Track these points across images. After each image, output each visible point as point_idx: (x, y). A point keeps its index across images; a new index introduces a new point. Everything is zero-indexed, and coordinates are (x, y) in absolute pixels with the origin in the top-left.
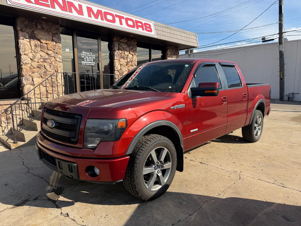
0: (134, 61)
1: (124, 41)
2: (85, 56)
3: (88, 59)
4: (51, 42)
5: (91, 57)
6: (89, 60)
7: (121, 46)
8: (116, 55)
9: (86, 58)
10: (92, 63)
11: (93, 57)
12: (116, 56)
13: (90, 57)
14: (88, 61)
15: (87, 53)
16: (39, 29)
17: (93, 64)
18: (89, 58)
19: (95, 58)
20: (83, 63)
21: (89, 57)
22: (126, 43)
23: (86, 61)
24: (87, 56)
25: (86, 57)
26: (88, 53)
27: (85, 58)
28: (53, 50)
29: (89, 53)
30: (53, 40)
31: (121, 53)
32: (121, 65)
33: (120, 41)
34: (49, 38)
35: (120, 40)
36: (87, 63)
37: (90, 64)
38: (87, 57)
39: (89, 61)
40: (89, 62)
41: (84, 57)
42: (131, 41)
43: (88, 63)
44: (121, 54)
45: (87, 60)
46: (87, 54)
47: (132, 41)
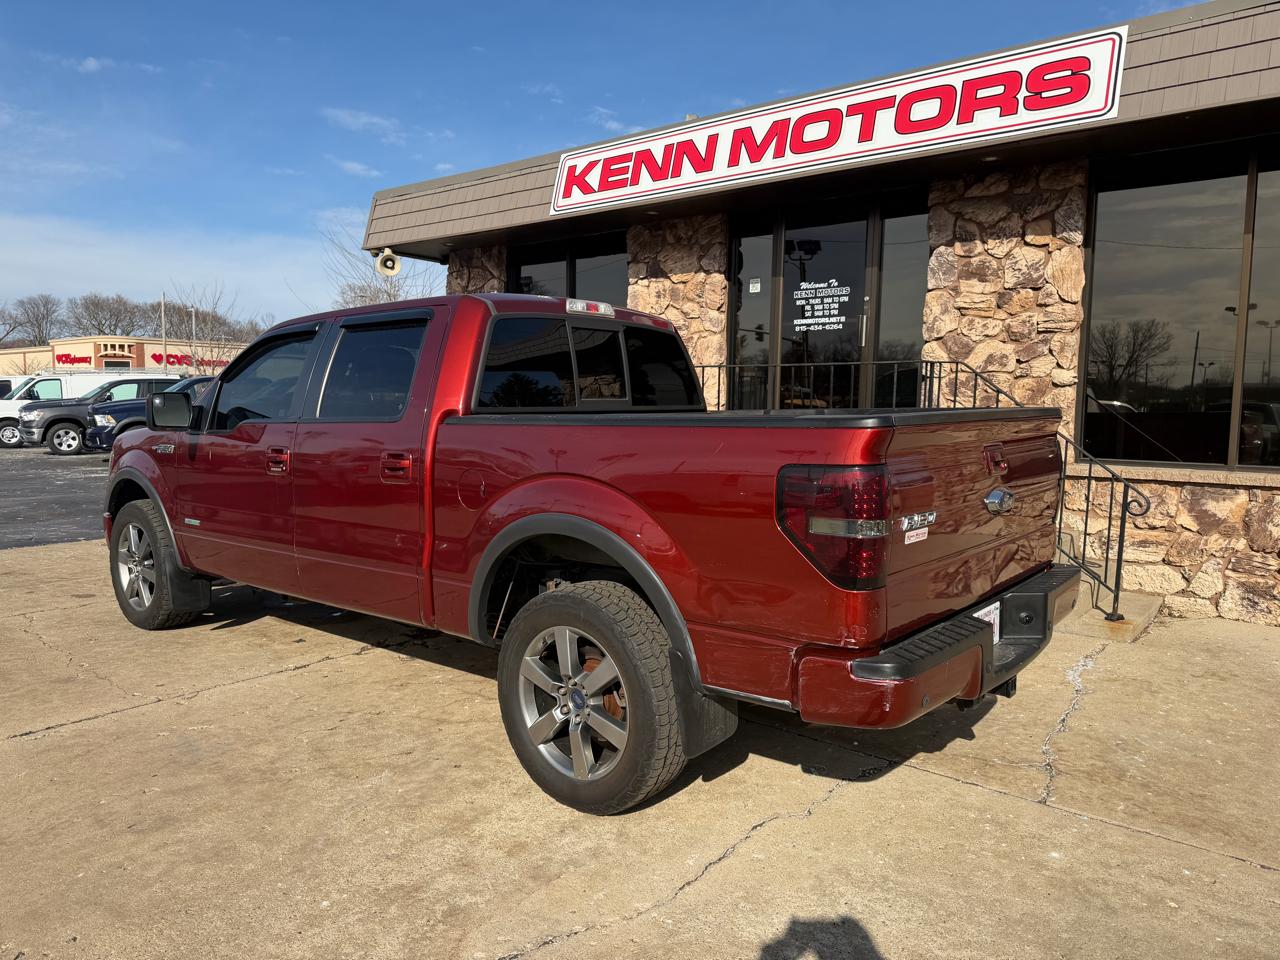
0: (1050, 281)
1: (985, 193)
2: (807, 299)
3: (821, 307)
4: (693, 274)
5: (833, 296)
6: (823, 309)
7: (970, 220)
8: (932, 269)
9: (813, 306)
10: (833, 320)
11: (839, 296)
12: (934, 274)
13: (829, 296)
14: (818, 317)
15: (817, 286)
16: (669, 244)
17: (838, 323)
18: (822, 303)
19: (846, 299)
20: (800, 325)
21: (822, 298)
22: (1004, 198)
23: (813, 316)
24: (816, 297)
25: (812, 301)
26: (822, 285)
27: (808, 304)
28: (698, 300)
29: (826, 285)
30: (700, 269)
31: (963, 254)
32: (964, 312)
33: (966, 196)
34: (690, 264)
35: (966, 190)
36: (815, 324)
37: (824, 324)
38: (818, 301)
39: (824, 316)
40: (823, 320)
41: (803, 302)
42: (1038, 175)
43: (818, 324)
44: (967, 260)
45: (816, 314)
46: (816, 289)
47: (1042, 177)
